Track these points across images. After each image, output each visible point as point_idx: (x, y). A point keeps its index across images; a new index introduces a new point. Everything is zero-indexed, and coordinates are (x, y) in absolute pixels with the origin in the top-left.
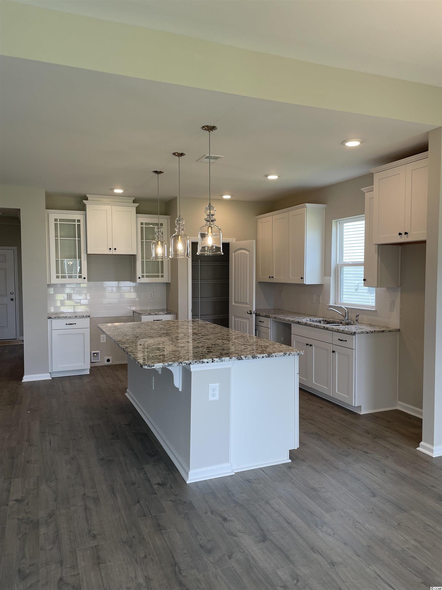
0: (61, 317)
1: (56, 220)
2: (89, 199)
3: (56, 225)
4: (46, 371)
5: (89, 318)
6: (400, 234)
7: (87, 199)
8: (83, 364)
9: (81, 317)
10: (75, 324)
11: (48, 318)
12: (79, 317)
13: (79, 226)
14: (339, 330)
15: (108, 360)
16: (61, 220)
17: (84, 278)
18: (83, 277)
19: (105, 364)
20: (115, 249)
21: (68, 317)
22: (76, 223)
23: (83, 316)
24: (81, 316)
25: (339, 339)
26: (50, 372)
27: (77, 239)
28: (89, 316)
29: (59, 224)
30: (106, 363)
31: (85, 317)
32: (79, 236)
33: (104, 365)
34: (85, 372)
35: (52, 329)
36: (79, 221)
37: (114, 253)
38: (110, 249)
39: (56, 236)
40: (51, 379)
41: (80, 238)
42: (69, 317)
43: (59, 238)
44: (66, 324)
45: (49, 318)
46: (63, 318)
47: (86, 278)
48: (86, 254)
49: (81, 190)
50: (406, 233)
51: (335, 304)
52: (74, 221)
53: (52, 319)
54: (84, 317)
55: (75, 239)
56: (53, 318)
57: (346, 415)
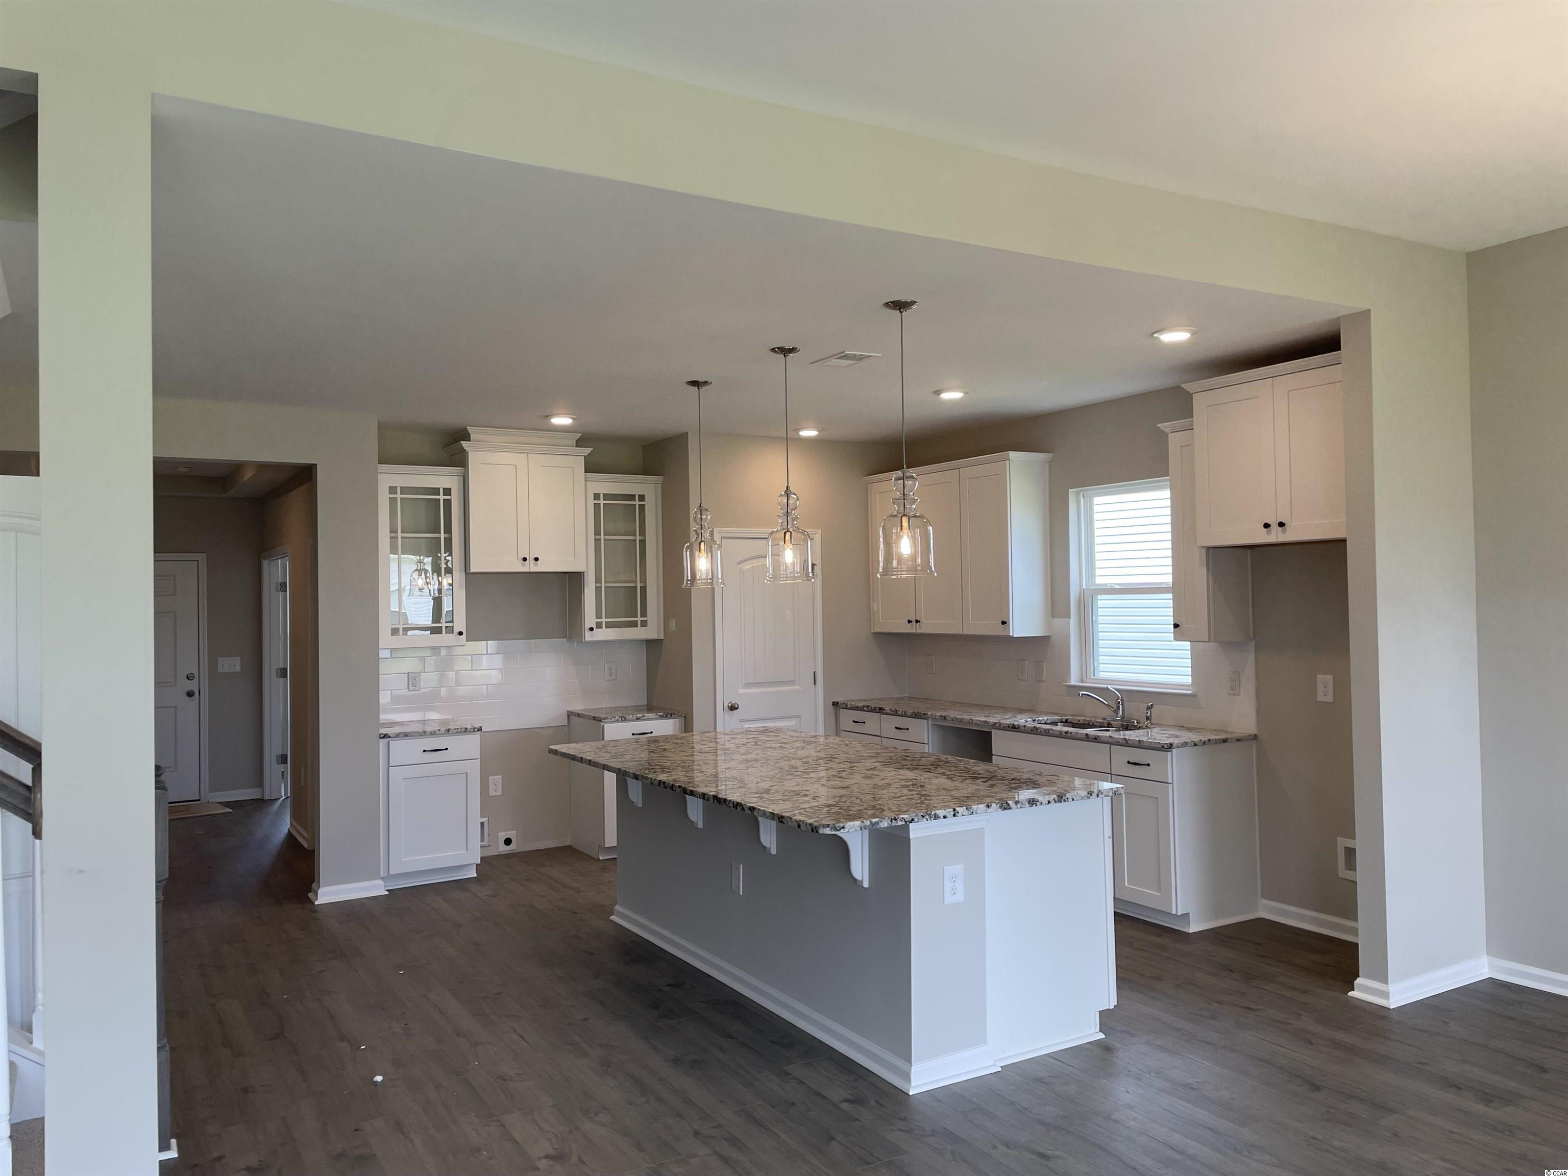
0: (412, 734)
1: (392, 490)
2: (472, 437)
3: (393, 501)
4: (373, 874)
5: (479, 732)
6: (1267, 526)
7: (467, 437)
8: (465, 852)
9: (461, 732)
10: (447, 749)
11: (381, 738)
12: (457, 732)
13: (448, 503)
14: (1129, 740)
15: (508, 842)
16: (404, 490)
17: (461, 633)
18: (456, 630)
19: (500, 851)
20: (536, 559)
21: (429, 733)
22: (442, 497)
23: (464, 730)
24: (461, 728)
25: (1129, 762)
26: (382, 876)
27: (442, 535)
28: (480, 729)
29: (399, 500)
30: (503, 849)
31: (470, 732)
32: (448, 530)
33: (497, 854)
34: (467, 873)
35: (390, 765)
36: (447, 491)
37: (534, 569)
38: (525, 559)
39: (393, 530)
40: (387, 893)
41: (451, 533)
42: (433, 733)
43: (400, 535)
44: (424, 751)
45: (382, 736)
46: (418, 735)
47: (464, 634)
48: (464, 573)
49: (451, 418)
50: (1281, 524)
51: (1082, 682)
52: (436, 491)
53: (389, 739)
54: (468, 730)
55: (436, 535)
56: (392, 737)
57: (1159, 936)
